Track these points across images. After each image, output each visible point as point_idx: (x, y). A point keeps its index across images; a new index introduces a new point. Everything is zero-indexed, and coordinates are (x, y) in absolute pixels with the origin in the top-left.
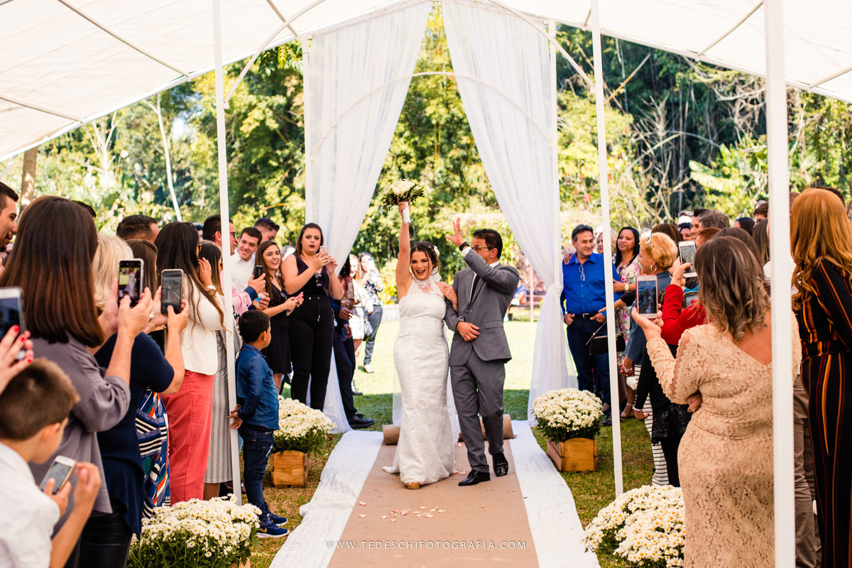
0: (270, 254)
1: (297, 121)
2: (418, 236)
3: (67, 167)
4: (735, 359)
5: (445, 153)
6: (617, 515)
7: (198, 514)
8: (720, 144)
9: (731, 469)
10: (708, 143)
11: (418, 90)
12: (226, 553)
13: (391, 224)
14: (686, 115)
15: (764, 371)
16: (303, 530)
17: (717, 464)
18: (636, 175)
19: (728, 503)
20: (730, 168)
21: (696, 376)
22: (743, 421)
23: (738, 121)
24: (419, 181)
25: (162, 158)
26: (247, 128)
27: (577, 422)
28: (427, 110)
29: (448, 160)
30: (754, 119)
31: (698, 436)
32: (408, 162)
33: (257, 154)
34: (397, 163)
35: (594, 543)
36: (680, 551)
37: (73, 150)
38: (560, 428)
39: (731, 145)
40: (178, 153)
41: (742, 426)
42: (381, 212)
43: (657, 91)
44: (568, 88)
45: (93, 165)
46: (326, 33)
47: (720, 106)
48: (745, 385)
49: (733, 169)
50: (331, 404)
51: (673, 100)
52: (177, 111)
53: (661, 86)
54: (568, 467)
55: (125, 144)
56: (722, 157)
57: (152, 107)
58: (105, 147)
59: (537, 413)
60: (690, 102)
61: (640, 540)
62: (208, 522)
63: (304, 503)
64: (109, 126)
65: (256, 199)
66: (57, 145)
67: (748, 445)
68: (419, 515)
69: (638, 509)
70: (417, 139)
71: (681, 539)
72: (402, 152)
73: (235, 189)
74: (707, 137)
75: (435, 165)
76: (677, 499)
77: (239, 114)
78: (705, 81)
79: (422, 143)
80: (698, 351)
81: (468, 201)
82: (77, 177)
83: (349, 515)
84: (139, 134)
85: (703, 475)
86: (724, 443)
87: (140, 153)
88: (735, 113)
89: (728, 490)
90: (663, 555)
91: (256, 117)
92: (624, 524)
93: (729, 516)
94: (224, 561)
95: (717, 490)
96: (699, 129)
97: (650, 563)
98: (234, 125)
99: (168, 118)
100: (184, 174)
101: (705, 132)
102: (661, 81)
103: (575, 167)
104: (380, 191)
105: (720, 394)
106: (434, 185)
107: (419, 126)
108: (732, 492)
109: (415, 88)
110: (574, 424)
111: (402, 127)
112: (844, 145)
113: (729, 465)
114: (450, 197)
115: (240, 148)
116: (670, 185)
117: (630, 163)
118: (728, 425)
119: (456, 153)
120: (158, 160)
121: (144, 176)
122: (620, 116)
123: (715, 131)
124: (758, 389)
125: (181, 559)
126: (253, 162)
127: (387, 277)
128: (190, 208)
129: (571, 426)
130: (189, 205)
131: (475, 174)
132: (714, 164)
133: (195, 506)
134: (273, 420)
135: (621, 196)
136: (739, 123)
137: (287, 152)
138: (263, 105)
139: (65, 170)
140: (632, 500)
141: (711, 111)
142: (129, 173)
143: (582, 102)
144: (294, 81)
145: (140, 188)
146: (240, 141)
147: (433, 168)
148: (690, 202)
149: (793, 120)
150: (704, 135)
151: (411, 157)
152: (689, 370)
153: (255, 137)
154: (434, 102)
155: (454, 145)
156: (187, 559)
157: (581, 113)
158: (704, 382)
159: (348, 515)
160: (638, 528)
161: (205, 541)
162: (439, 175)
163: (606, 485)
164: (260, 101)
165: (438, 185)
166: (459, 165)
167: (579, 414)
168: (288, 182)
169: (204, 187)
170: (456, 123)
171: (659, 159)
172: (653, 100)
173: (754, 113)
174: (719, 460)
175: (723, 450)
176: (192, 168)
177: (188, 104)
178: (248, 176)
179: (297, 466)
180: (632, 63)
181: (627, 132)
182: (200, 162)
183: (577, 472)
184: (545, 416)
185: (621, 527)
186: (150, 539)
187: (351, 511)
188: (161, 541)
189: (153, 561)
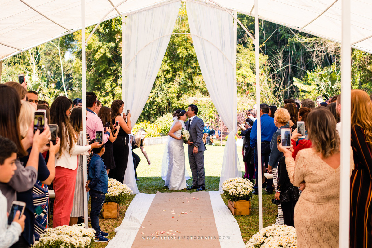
1: (120, 54)
2: (172, 107)
3: (17, 72)
4: (320, 165)
5: (185, 71)
6: (261, 238)
7: (66, 232)
8: (306, 70)
9: (317, 218)
10: (301, 69)
11: (174, 42)
13: (160, 101)
14: (292, 57)
15: (333, 172)
16: (116, 239)
17: (311, 216)
18: (269, 83)
19: (316, 235)
20: (311, 81)
21: (302, 172)
22: (323, 195)
23: (315, 60)
24: (173, 82)
25: (60, 69)
26: (97, 56)
27: (242, 193)
28: (177, 51)
29: (186, 74)
30: (322, 59)
31: (302, 203)
32: (169, 74)
33: (102, 68)
34: (164, 74)
37: (20, 64)
38: (234, 195)
39: (311, 71)
40: (67, 67)
41: (322, 197)
42: (156, 96)
43: (279, 46)
44: (240, 43)
45: (29, 71)
46: (133, 14)
47: (307, 53)
48: (324, 178)
49: (312, 81)
50: (131, 181)
51: (286, 50)
52: (67, 48)
53: (281, 44)
54: (237, 213)
55: (43, 62)
56: (307, 76)
57: (56, 46)
58: (34, 63)
59: (224, 188)
60: (294, 51)
62: (71, 236)
63: (117, 227)
64: (37, 54)
65: (101, 88)
66: (14, 61)
67: (326, 207)
68: (169, 234)
69: (271, 235)
70: (173, 64)
72: (166, 69)
73: (91, 84)
74: (301, 67)
75: (180, 75)
76: (289, 231)
77: (94, 51)
78: (301, 42)
79: (175, 66)
80: (303, 160)
81: (195, 92)
83: (137, 233)
84: (50, 58)
85: (304, 221)
86: (314, 206)
87: (50, 66)
88: (313, 57)
89: (317, 229)
91: (102, 52)
93: (316, 241)
95: (311, 228)
96: (297, 63)
98: (92, 55)
99: (63, 51)
100: (69, 76)
101: (300, 65)
102: (281, 42)
103: (242, 78)
104: (156, 86)
105: (313, 181)
106: (180, 84)
107: (174, 58)
108: (318, 230)
109: (173, 41)
111: (166, 58)
112: (361, 72)
113: (317, 216)
114: (187, 90)
115: (94, 65)
117: (266, 77)
118: (316, 197)
119: (190, 70)
120: (58, 70)
121: (52, 77)
122: (263, 56)
123: (305, 64)
124: (330, 180)
126: (100, 72)
127: (158, 124)
128: (72, 91)
129: (239, 194)
130: (71, 90)
131: (198, 80)
132: (304, 79)
133: (65, 229)
134: (105, 189)
135: (262, 91)
136: (315, 61)
137: (115, 68)
138: (105, 47)
139: (16, 73)
140: (268, 231)
141: (303, 55)
142: (45, 75)
143: (246, 49)
144: (119, 37)
145: (49, 82)
146: (95, 62)
147: (179, 77)
148: (293, 95)
149: (339, 60)
150: (299, 66)
151: (170, 72)
152: (299, 169)
153: (101, 61)
154: (181, 47)
155: (189, 67)
157: (245, 54)
158: (306, 175)
160: (271, 245)
161: (69, 245)
162: (182, 80)
163: (255, 222)
164: (104, 45)
165: (182, 84)
166: (191, 76)
167: (243, 189)
168: (115, 81)
169: (78, 82)
170: (190, 57)
171: (279, 76)
172: (277, 50)
173: (322, 57)
174: (312, 214)
175: (313, 209)
176: (73, 73)
177: (72, 45)
178: (97, 78)
179: (114, 210)
180: (269, 33)
181: (266, 63)
182: (76, 71)
183: (241, 216)
184: (228, 190)
185: (263, 243)
186: (44, 244)
187: (138, 230)
188: (48, 245)
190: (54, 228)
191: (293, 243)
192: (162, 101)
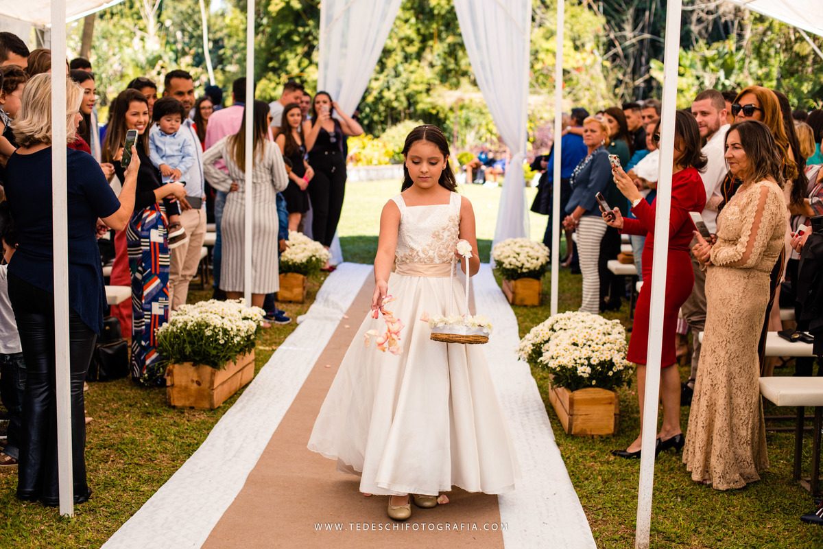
0: (292, 115)
2: (416, 109)
3: (118, 31)
5: (443, 40)
6: (545, 332)
7: (215, 311)
12: (236, 342)
13: (393, 97)
14: (652, 20)
18: (604, 69)
20: (684, 69)
23: (696, 27)
24: (420, 62)
25: (200, 28)
26: (274, 8)
27: (527, 265)
29: (445, 46)
30: (708, 27)
32: (411, 45)
33: (282, 29)
34: (401, 45)
35: (525, 353)
36: (589, 361)
37: (124, 16)
38: (513, 269)
39: (687, 48)
40: (214, 24)
42: (385, 86)
45: (141, 30)
49: (688, 69)
54: (518, 301)
55: (170, 14)
58: (152, 15)
59: (497, 257)
60: (656, 9)
61: (559, 352)
62: (223, 318)
63: (301, 315)
65: (279, 68)
66: (110, 11)
69: (561, 329)
70: (421, 26)
71: (590, 353)
72: (406, 36)
73: (261, 59)
75: (434, 49)
76: (592, 323)
79: (425, 30)
81: (460, 81)
82: (126, 40)
84: (182, 6)
87: (183, 22)
88: (692, 22)
90: (576, 363)
92: (549, 339)
94: (234, 348)
96: (662, 33)
97: (566, 369)
98: (262, 4)
100: (219, 43)
106: (432, 66)
110: (524, 266)
111: (407, 14)
115: (267, 24)
116: (634, 80)
117: (600, 58)
119: (452, 39)
120: (196, 29)
121: (185, 43)
122: (595, 17)
125: (200, 343)
126: (279, 36)
127: (386, 141)
128: (223, 73)
129: (522, 268)
130: (223, 70)
133: (213, 305)
136: (695, 30)
137: (307, 29)
139: (116, 33)
140: (557, 322)
142: (171, 40)
145: (181, 52)
146: (268, 18)
147: (432, 51)
149: (742, 31)
151: (414, 41)
153: (281, 15)
155: (452, 33)
156: (205, 344)
159: (336, 326)
160: (559, 343)
161: (219, 331)
162: (437, 58)
165: (435, 66)
166: (455, 50)
167: (529, 259)
168: (308, 55)
169: (236, 56)
171: (625, 57)
172: (623, 5)
173: (709, 22)
176: (226, 38)
178: (273, 48)
179: (298, 286)
181: (599, 31)
182: (233, 33)
183: (525, 305)
184: (502, 258)
185: (547, 342)
186: (177, 327)
187: (338, 322)
188: (185, 329)
189: (179, 344)
190: (194, 304)
191: (597, 341)
192: (397, 99)
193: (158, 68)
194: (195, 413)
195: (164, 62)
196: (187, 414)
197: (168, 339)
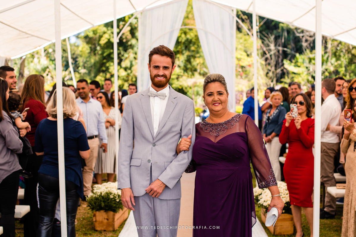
8: (296, 53)
14: (283, 41)
20: (300, 63)
26: (102, 41)
29: (185, 56)
30: (311, 44)
33: (106, 52)
39: (301, 54)
47: (297, 38)
51: (278, 35)
53: (273, 29)
56: (297, 58)
60: (285, 36)
61: (268, 198)
74: (291, 50)
77: (99, 36)
88: (303, 41)
91: (106, 37)
98: (97, 40)
100: (76, 59)
116: (276, 69)
117: (259, 60)
119: (189, 54)
123: (295, 48)
125: (108, 202)
126: (105, 55)
130: (78, 72)
131: (196, 62)
132: (294, 61)
136: (305, 45)
141: (293, 40)
146: (100, 47)
147: (179, 60)
149: (327, 45)
156: (110, 202)
162: (182, 63)
165: (181, 67)
166: (190, 59)
168: (119, 64)
170: (189, 41)
172: (269, 34)
178: (102, 61)
188: (101, 195)
189: (98, 203)
193: (47, 72)
194: (107, 233)
195: (50, 69)
196: (103, 234)
197: (93, 200)
